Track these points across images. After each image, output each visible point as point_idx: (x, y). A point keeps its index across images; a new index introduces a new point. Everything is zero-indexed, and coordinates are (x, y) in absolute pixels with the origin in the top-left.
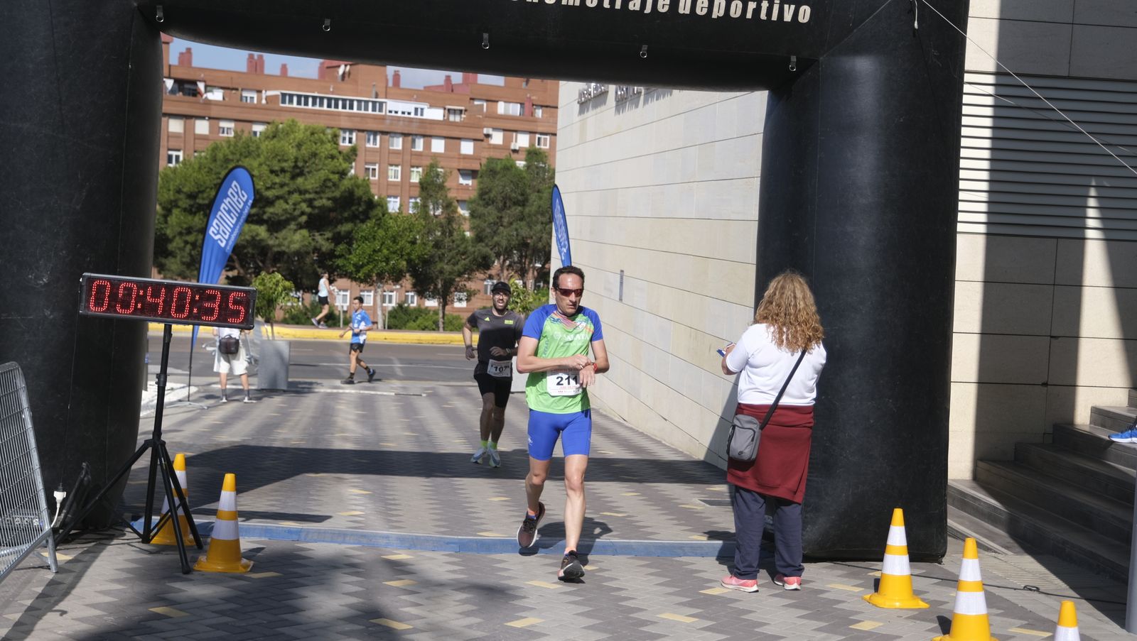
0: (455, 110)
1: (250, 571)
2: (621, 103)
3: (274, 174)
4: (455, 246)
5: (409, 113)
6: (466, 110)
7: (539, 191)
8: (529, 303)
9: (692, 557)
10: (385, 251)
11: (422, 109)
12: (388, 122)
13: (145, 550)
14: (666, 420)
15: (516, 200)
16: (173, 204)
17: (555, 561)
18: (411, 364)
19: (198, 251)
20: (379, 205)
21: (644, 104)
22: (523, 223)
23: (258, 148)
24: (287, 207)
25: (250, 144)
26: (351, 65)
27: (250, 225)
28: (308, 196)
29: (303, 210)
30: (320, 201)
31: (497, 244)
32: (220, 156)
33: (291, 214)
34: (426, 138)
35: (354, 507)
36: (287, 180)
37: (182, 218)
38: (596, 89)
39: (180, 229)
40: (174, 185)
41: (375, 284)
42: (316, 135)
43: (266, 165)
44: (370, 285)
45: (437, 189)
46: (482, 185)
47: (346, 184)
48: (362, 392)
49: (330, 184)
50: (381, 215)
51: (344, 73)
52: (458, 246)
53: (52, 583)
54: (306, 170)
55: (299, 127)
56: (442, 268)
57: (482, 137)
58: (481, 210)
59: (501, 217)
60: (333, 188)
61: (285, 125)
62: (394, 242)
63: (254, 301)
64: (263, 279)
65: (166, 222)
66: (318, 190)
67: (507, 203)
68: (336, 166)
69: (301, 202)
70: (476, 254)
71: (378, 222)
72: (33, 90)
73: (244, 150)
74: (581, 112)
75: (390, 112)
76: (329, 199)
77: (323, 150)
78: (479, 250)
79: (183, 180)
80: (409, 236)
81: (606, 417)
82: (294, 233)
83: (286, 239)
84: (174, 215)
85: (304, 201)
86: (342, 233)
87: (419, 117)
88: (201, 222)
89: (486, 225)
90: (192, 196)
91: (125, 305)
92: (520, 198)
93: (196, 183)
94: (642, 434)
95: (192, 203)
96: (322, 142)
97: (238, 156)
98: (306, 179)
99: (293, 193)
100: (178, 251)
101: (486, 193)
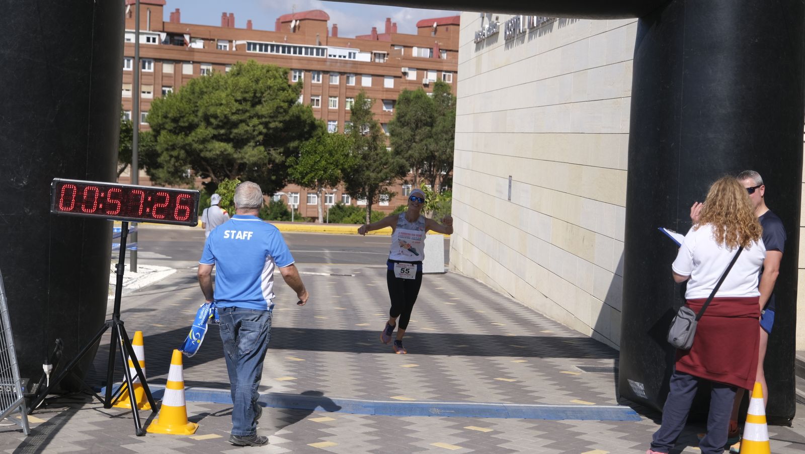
0: (379, 54)
1: (194, 433)
2: (509, 40)
3: (238, 103)
4: (378, 158)
5: (345, 57)
6: (388, 54)
7: (444, 115)
8: (437, 202)
9: (573, 420)
10: (323, 162)
11: (354, 54)
12: (328, 63)
13: (106, 414)
14: (547, 297)
15: (425, 122)
16: (162, 127)
17: (457, 424)
18: (344, 250)
19: (180, 163)
20: (320, 126)
21: (529, 39)
22: (432, 140)
23: (226, 83)
24: (248, 128)
25: (220, 80)
26: (300, 20)
27: (220, 142)
28: (264, 120)
29: (260, 131)
30: (273, 123)
31: (411, 156)
32: (197, 89)
33: (251, 134)
34: (359, 76)
35: (289, 373)
36: (248, 106)
37: (168, 137)
38: (489, 30)
39: (166, 146)
40: (162, 112)
41: (316, 188)
42: (270, 72)
43: (232, 95)
44: (313, 189)
45: (364, 114)
46: (399, 111)
47: (294, 110)
48: (304, 273)
49: (282, 110)
50: (321, 134)
51: (295, 26)
52: (381, 158)
53: (24, 445)
54: (263, 99)
55: (257, 66)
56: (369, 176)
57: (400, 74)
58: (399, 130)
59: (414, 135)
60: (284, 114)
61: (246, 65)
62: (331, 154)
63: (198, 201)
64: (227, 185)
65: (156, 141)
66: (272, 115)
67: (419, 124)
68: (286, 97)
69: (259, 124)
70: (395, 164)
71: (318, 140)
72: (13, 21)
73: (215, 85)
74: (477, 49)
75: (330, 56)
76: (280, 122)
77: (276, 84)
78: (397, 161)
79: (168, 107)
80: (343, 151)
81: (497, 294)
82: (253, 149)
83: (246, 153)
84: (162, 135)
85: (261, 123)
86: (291, 149)
87: (352, 59)
88: (182, 140)
89: (402, 141)
90: (175, 120)
91: (89, 206)
92: (429, 120)
93: (178, 110)
94: (527, 308)
95: (176, 126)
96: (275, 78)
97: (211, 88)
98: (263, 107)
99: (252, 118)
100: (165, 164)
101: (403, 116)
